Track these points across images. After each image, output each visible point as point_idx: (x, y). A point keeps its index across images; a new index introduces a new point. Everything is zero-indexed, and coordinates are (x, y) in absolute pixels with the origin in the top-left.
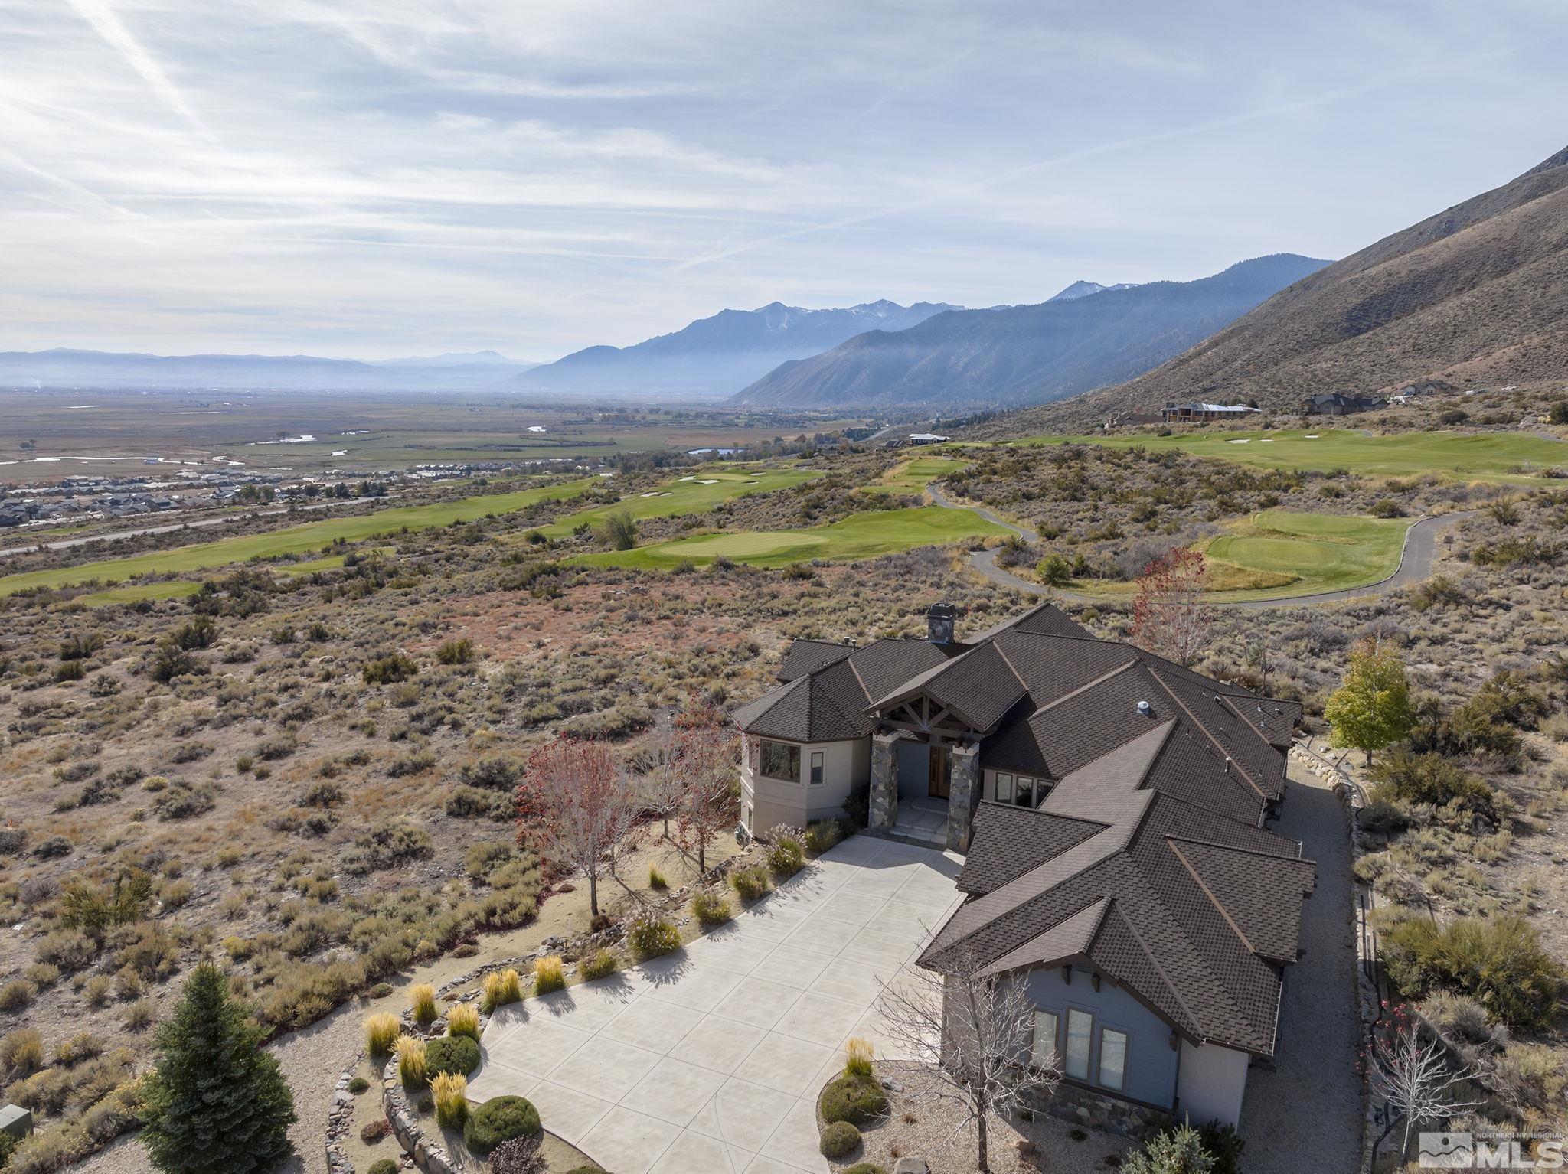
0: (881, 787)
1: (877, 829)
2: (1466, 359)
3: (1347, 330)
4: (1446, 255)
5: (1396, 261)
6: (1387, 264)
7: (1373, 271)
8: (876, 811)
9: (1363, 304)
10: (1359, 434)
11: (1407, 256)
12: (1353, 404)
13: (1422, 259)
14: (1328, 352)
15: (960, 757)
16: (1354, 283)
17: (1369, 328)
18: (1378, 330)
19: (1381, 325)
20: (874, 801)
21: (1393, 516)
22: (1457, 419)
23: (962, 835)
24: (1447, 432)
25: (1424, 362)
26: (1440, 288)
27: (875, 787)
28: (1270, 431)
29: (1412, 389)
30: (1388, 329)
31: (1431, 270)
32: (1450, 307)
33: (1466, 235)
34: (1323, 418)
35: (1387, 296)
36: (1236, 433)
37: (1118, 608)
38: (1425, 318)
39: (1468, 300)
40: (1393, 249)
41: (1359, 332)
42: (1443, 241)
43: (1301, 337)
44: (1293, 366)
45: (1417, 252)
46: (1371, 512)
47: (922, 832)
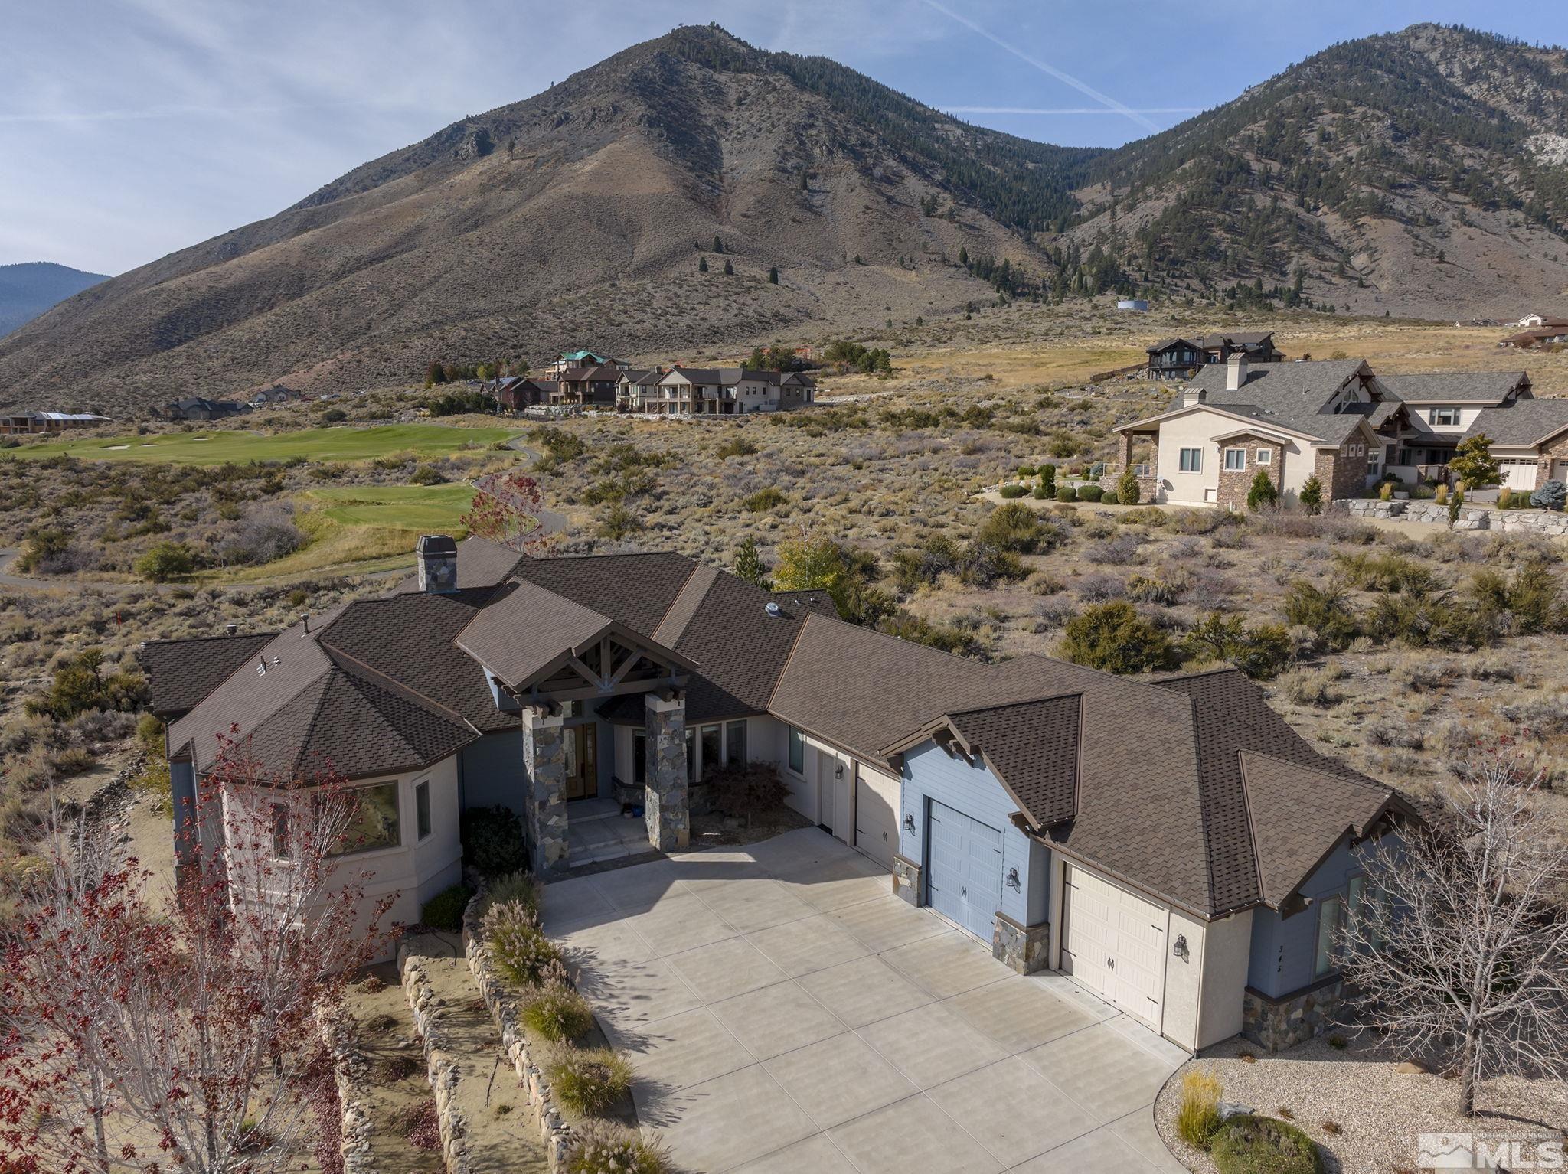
0: (554, 800)
1: (554, 868)
2: (284, 373)
3: (158, 343)
4: (241, 275)
5: (194, 276)
6: (185, 278)
7: (172, 284)
8: (549, 841)
9: (170, 317)
10: (251, 434)
11: (203, 272)
12: (219, 410)
13: (219, 277)
14: (145, 363)
15: (667, 715)
16: (154, 294)
17: (180, 343)
18: (191, 343)
19: (190, 339)
20: (543, 825)
22: (340, 417)
23: (681, 826)
25: (246, 375)
26: (242, 306)
27: (543, 804)
28: (148, 437)
29: (263, 397)
30: (201, 343)
31: (230, 288)
32: (257, 324)
33: (255, 257)
34: (200, 422)
35: (192, 311)
36: (108, 440)
38: (238, 332)
39: (273, 318)
40: (183, 265)
41: (171, 345)
42: (235, 261)
43: (107, 347)
44: (108, 378)
45: (213, 269)
46: (415, 481)
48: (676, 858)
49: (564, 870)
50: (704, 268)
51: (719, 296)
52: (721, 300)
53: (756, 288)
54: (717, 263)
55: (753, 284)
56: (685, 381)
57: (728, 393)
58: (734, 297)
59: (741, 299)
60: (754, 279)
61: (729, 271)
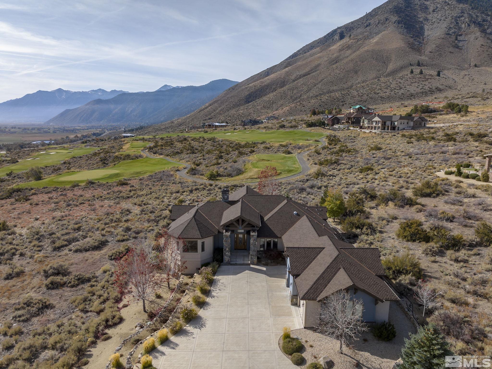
0: (227, 249)
2: (277, 110)
3: (246, 102)
4: (268, 81)
5: (256, 82)
6: (254, 83)
7: (251, 85)
8: (226, 257)
9: (249, 94)
10: (260, 131)
11: (259, 81)
12: (255, 122)
13: (262, 82)
14: (242, 108)
15: (253, 236)
16: (246, 88)
17: (251, 101)
18: (254, 102)
19: (254, 100)
20: (225, 254)
21: (289, 154)
22: (283, 126)
23: (255, 260)
24: (281, 130)
25: (266, 111)
26: (268, 91)
27: (225, 250)
28: (236, 131)
29: (267, 118)
30: (256, 102)
31: (265, 86)
32: (271, 96)
33: (272, 76)
34: (249, 127)
35: (255, 92)
36: (227, 131)
37: (239, 185)
38: (265, 98)
39: (275, 94)
40: (255, 79)
41: (249, 102)
42: (267, 78)
43: (234, 103)
44: (233, 112)
45: (261, 80)
46: (283, 153)
47: (240, 261)
48: (252, 266)
49: (229, 264)
50: (412, 72)
51: (416, 82)
52: (416, 83)
53: (431, 79)
54: (417, 70)
55: (430, 77)
56: (380, 120)
57: (394, 124)
58: (422, 82)
59: (424, 83)
60: (431, 75)
61: (421, 73)
